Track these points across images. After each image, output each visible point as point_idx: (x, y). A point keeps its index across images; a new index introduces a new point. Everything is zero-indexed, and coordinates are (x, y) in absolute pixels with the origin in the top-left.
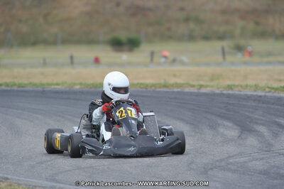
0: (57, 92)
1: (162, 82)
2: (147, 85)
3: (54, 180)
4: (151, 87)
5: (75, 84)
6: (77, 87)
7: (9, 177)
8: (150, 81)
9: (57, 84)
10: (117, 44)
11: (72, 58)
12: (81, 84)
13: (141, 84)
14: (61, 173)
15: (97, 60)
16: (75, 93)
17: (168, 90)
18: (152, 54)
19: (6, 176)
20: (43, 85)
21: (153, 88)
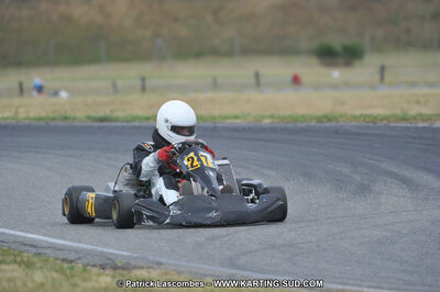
0: (235, 129)
1: (398, 112)
2: (376, 118)
3: (233, 266)
4: (382, 120)
5: (264, 117)
6: (267, 121)
7: (164, 260)
8: (379, 112)
9: (236, 117)
10: (327, 55)
11: (257, 76)
12: (272, 116)
13: (366, 116)
14: (245, 254)
15: (296, 80)
16: (264, 130)
17: (408, 125)
18: (383, 69)
19: (158, 259)
20: (214, 118)
21: (385, 122)
